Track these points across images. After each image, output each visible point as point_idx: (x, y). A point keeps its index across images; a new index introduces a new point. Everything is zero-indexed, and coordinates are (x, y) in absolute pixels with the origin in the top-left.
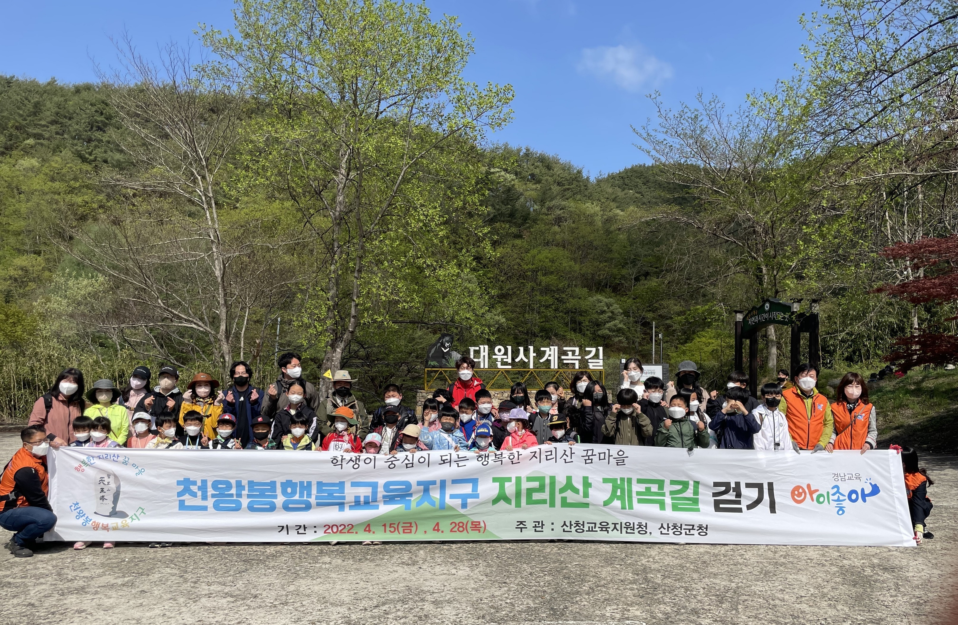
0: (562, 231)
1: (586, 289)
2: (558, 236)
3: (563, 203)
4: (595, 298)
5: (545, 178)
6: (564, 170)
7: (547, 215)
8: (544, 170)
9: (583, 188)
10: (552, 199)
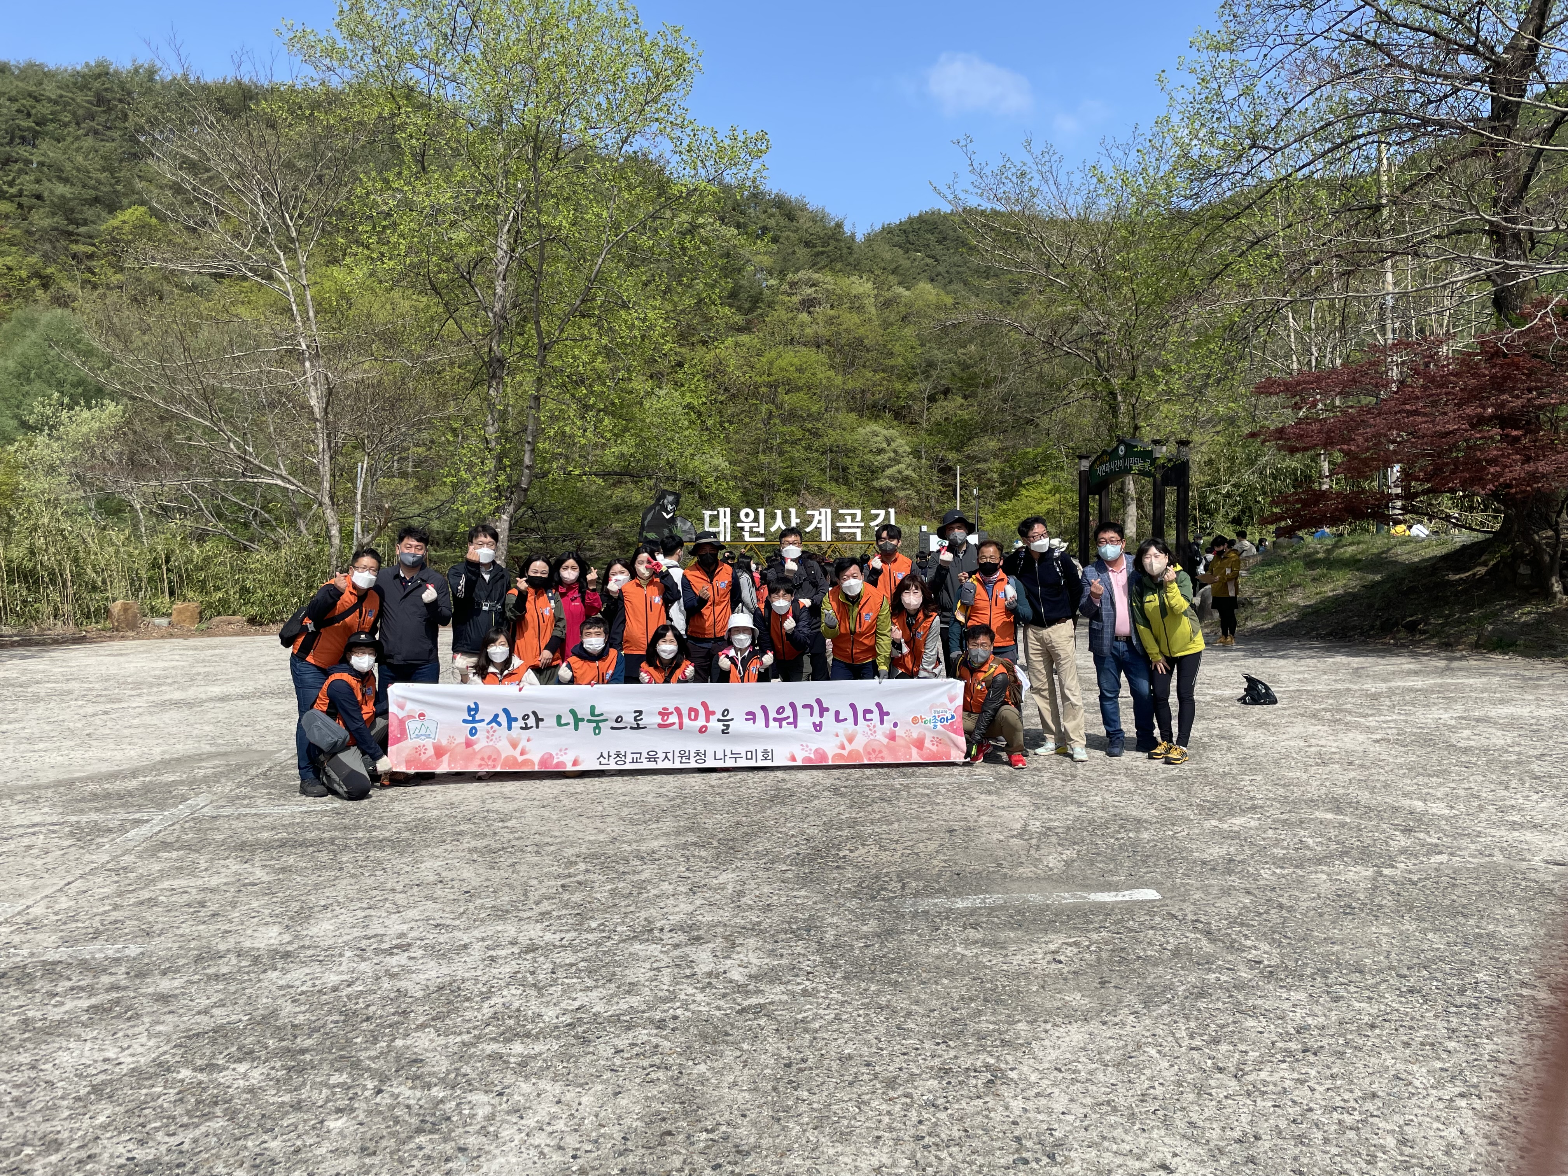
0: (815, 321)
1: (854, 415)
2: (808, 331)
3: (816, 276)
4: (868, 429)
5: (785, 234)
6: (814, 221)
7: (790, 295)
8: (784, 222)
9: (845, 251)
10: (797, 270)
